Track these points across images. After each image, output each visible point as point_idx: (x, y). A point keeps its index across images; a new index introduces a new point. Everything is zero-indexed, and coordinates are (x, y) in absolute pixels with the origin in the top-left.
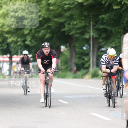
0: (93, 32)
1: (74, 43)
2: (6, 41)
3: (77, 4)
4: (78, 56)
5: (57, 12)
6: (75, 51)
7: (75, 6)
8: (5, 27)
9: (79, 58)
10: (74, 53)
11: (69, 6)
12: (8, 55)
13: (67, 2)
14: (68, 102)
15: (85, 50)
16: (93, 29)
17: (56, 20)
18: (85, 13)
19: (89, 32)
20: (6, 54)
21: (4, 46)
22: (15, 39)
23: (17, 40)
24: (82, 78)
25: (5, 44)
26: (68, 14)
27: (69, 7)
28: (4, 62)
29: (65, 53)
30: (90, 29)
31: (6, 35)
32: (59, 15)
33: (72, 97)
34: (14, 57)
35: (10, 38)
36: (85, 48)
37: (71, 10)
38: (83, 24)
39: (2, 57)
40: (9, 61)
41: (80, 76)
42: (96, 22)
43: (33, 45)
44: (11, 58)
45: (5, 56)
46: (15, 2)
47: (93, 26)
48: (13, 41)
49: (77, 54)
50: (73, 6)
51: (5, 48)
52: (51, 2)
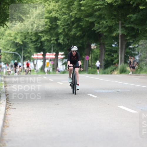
2: (40, 39)
3: (106, 5)
4: (107, 53)
5: (88, 12)
6: (105, 48)
7: (105, 6)
9: (108, 55)
10: (103, 50)
12: (42, 53)
13: (97, 3)
14: (98, 96)
15: (114, 48)
16: (121, 28)
17: (87, 19)
18: (115, 12)
20: (40, 52)
21: (38, 45)
24: (111, 74)
25: (38, 42)
26: (97, 13)
27: (100, 7)
28: (38, 59)
29: (95, 50)
31: (40, 34)
32: (90, 15)
33: (101, 91)
34: (47, 55)
35: (44, 36)
36: (113, 45)
37: (101, 10)
39: (36, 55)
40: (43, 59)
41: (110, 71)
42: (125, 21)
44: (44, 55)
45: (39, 54)
46: (49, 3)
47: (122, 24)
48: (47, 39)
49: (107, 51)
50: (103, 6)
51: (39, 46)
52: (83, 2)
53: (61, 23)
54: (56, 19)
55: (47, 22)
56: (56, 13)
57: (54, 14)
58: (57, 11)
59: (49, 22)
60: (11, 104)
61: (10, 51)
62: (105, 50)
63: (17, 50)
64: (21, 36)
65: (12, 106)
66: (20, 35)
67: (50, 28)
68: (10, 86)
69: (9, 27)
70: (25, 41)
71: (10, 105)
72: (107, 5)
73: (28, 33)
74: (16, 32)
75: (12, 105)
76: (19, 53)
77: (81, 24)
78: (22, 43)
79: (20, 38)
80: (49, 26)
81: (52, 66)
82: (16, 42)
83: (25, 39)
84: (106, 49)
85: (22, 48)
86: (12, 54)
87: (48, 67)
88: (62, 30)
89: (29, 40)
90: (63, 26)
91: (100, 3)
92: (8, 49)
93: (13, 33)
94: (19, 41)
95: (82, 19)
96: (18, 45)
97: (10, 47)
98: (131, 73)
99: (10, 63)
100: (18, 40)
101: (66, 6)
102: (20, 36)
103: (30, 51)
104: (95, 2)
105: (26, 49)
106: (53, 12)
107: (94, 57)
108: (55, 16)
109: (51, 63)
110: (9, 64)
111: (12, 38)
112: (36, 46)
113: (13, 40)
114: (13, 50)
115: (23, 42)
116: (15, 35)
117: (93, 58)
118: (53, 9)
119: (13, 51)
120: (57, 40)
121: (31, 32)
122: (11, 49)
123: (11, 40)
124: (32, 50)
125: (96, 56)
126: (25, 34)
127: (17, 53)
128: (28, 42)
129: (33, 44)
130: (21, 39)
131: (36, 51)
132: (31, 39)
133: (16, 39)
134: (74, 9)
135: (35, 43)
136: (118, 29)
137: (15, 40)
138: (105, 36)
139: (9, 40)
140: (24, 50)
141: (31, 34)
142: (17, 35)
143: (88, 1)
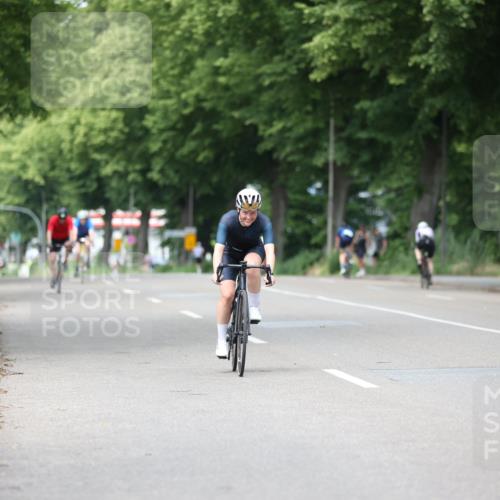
0: (336, 150)
1: (281, 178)
2: (97, 171)
4: (292, 212)
5: (237, 91)
6: (286, 198)
8: (94, 133)
9: (297, 218)
10: (282, 204)
11: (273, 79)
12: (102, 211)
14: (264, 340)
15: (313, 198)
16: (336, 141)
18: (314, 94)
19: (326, 150)
20: (95, 207)
21: (90, 186)
22: (120, 168)
23: (126, 168)
24: (305, 274)
25: (91, 180)
30: (328, 140)
31: (97, 156)
32: (245, 102)
34: (118, 217)
35: (107, 162)
36: (312, 191)
37: (276, 88)
38: (309, 124)
40: (104, 228)
41: (299, 267)
42: (347, 120)
43: (168, 182)
44: (108, 218)
45: (92, 213)
47: (338, 130)
48: (115, 172)
49: (290, 206)
50: (284, 77)
51: (91, 189)
52: (222, 62)
53: (155, 123)
54: (142, 111)
55: (115, 121)
59: (121, 120)
60: (8, 360)
61: (8, 204)
62: (286, 203)
63: (27, 203)
64: (41, 160)
65: (12, 366)
66: (37, 156)
67: (122, 137)
68: (6, 307)
69: (5, 133)
70: (51, 174)
71: (6, 365)
73: (61, 152)
74: (26, 148)
75: (12, 362)
76: (34, 210)
77: (216, 127)
78: (43, 182)
79: (39, 166)
80: (121, 132)
81: (130, 249)
82: (25, 177)
83: (53, 168)
84: (290, 200)
85: (44, 195)
86: (14, 212)
87: (118, 251)
88: (160, 144)
89: (63, 173)
90: (162, 131)
93: (16, 151)
94: (35, 176)
95: (220, 112)
97: (9, 192)
98: (362, 272)
99: (7, 240)
100: (32, 174)
102: (37, 161)
105: (55, 197)
109: (130, 240)
110: (5, 241)
111: (14, 167)
113: (15, 175)
114: (17, 200)
115: (45, 177)
116: (23, 157)
119: (16, 205)
120: (144, 172)
121: (71, 151)
122: (10, 198)
123: (11, 172)
124: (74, 202)
126: (51, 153)
127: (27, 211)
128: (62, 180)
129: (76, 184)
130: (39, 170)
131: (84, 204)
132: (69, 170)
133: (26, 169)
135: (81, 183)
137: (21, 173)
139: (5, 172)
140: (49, 199)
141: (69, 156)
142: (30, 157)
143: (237, 59)
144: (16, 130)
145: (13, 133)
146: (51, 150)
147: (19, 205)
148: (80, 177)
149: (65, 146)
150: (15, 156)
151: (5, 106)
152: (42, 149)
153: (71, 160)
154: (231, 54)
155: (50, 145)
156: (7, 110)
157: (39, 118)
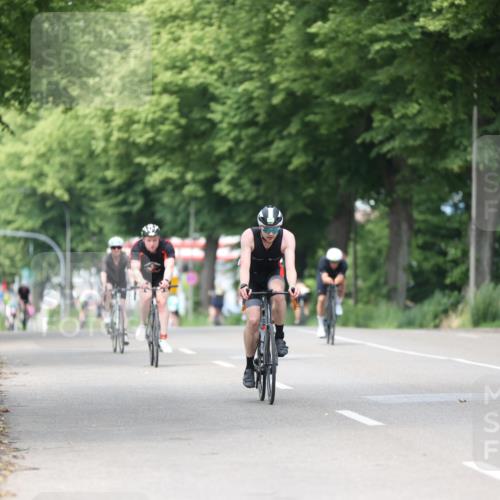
2: (142, 181)
3: (418, 37)
4: (420, 240)
5: (342, 69)
6: (411, 221)
7: (410, 45)
8: (135, 126)
9: (424, 247)
10: (404, 226)
13: (380, 29)
14: (379, 420)
15: (449, 219)
17: (337, 99)
18: (452, 72)
21: (134, 203)
22: (174, 175)
23: (182, 177)
24: (437, 327)
25: (135, 194)
26: (382, 76)
27: (390, 48)
29: (370, 227)
31: (142, 160)
32: (352, 83)
35: (156, 168)
36: (447, 210)
37: (396, 62)
41: (429, 317)
43: (241, 197)
46: (178, 32)
48: (167, 181)
49: (418, 232)
50: (404, 44)
51: (136, 208)
52: (320, 28)
53: (225, 114)
54: (203, 97)
55: (167, 108)
56: (203, 70)
57: (196, 75)
58: (211, 61)
59: (175, 107)
60: (17, 450)
61: (18, 229)
62: (411, 227)
63: (44, 227)
64: (63, 166)
65: (23, 458)
66: (57, 159)
67: (178, 132)
68: (16, 373)
69: (12, 127)
70: (79, 185)
71: (15, 457)
72: (420, 40)
73: (92, 154)
74: (43, 150)
75: (23, 453)
76: (53, 238)
77: (311, 118)
78: (66, 197)
79: (61, 175)
80: (175, 123)
81: (191, 292)
82: (41, 190)
83: (81, 178)
84: (416, 221)
85: (68, 217)
86: (27, 240)
88: (230, 144)
89: (95, 184)
90: (234, 126)
91: (390, 32)
92: (9, 223)
93: (29, 153)
94: (55, 189)
95: (317, 97)
96: (48, 204)
97: (18, 212)
99: (17, 279)
100: (51, 185)
101: (250, 41)
102: (57, 167)
103: (101, 230)
104: (370, 26)
106: (191, 64)
107: (365, 258)
108: (201, 80)
109: (189, 279)
110: (13, 282)
111: (24, 175)
112: (125, 209)
113: (28, 185)
114: (30, 224)
115: (70, 190)
116: (39, 162)
117: (360, 261)
118: (192, 51)
119: (27, 231)
120: (208, 184)
121: (105, 150)
122: (20, 221)
123: (22, 183)
124: (107, 227)
125: (373, 254)
126: (79, 156)
127: (43, 238)
128: (93, 194)
129: (114, 200)
130: (61, 181)
131: (124, 228)
132: (104, 181)
133: (43, 179)
134: (285, 55)
135: (121, 197)
136: (465, 142)
137: (36, 184)
138: (414, 169)
139: (13, 183)
140: (75, 223)
141: (103, 160)
142: (48, 162)
143: (341, 23)
144: (29, 123)
145: (25, 128)
146: (78, 152)
147: (33, 230)
148: (119, 190)
149: (98, 146)
150: (26, 161)
151: (14, 89)
152: (65, 151)
153: (107, 166)
154: (331, 16)
155: (76, 145)
156: (15, 96)
157: (61, 108)
